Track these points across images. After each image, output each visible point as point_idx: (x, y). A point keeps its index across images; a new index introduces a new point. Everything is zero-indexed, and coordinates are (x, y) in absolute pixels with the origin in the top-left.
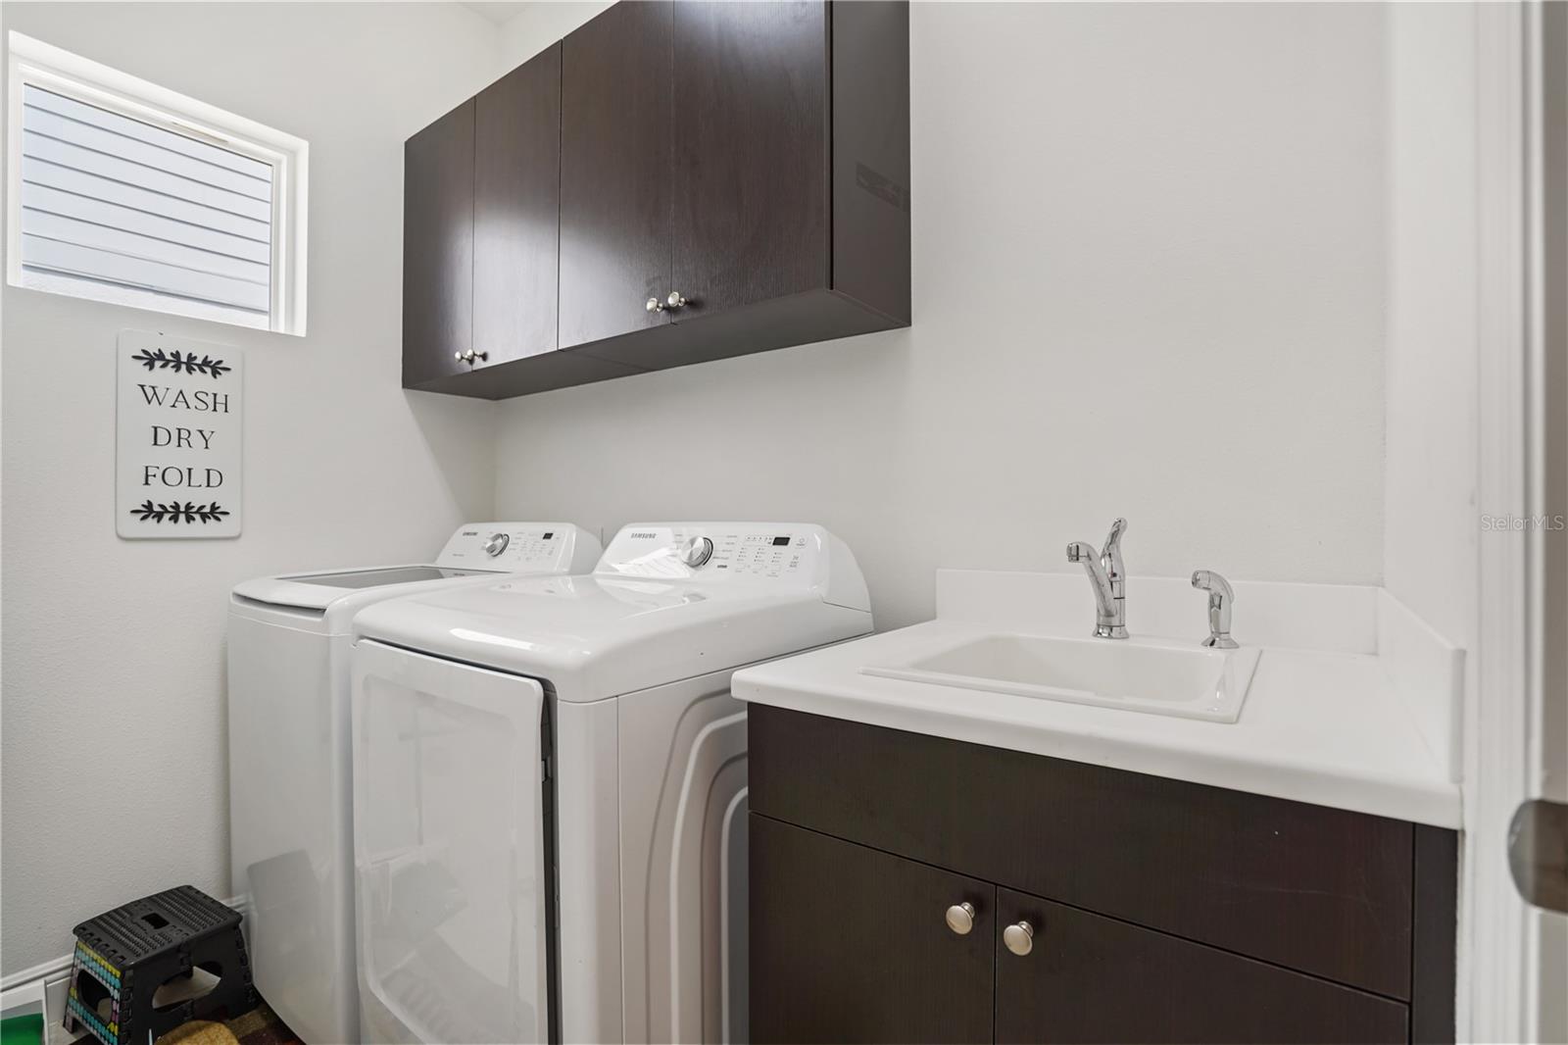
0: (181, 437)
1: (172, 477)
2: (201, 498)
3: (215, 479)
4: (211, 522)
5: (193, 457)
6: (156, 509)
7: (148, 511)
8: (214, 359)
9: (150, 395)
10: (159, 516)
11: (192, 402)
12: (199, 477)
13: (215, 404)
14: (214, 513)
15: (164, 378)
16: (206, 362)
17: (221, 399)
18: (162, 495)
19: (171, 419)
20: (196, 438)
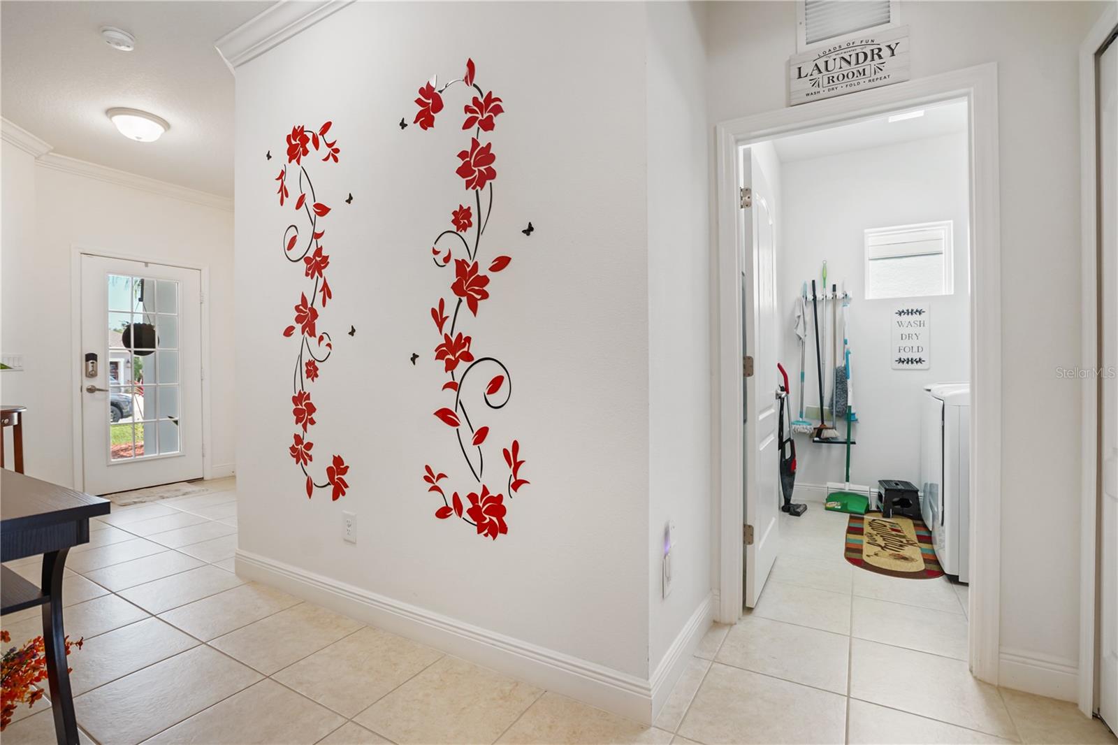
0: (909, 336)
1: (907, 350)
2: (916, 356)
3: (920, 350)
4: (919, 364)
5: (914, 343)
6: (902, 360)
7: (900, 361)
8: (919, 309)
9: (900, 324)
10: (903, 362)
11: (913, 324)
12: (915, 349)
13: (921, 324)
14: (920, 361)
15: (905, 318)
16: (917, 311)
17: (922, 322)
18: (904, 356)
19: (906, 331)
20: (914, 336)
